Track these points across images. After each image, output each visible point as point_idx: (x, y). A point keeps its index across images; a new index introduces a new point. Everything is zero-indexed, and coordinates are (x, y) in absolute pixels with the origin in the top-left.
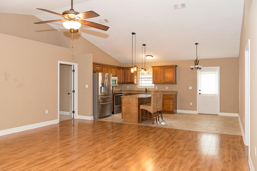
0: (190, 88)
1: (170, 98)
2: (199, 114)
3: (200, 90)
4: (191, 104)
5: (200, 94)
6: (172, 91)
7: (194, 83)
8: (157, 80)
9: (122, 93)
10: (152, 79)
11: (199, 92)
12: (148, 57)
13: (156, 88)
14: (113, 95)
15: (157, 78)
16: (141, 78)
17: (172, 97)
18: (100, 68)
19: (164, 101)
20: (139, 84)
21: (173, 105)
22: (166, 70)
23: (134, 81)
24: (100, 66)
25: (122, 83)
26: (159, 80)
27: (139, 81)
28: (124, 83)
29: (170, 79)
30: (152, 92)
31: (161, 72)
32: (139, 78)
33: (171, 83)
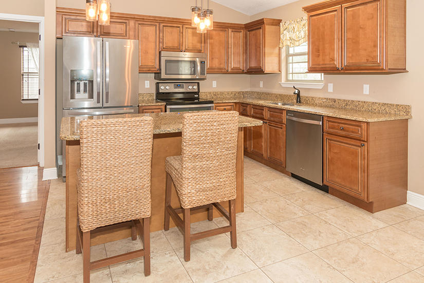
1: (354, 135)
8: (321, 58)
13: (330, 88)
14: (163, 108)
15: (321, 51)
16: (293, 55)
17: (362, 133)
18: (123, 27)
19: (329, 143)
20: (287, 74)
21: (366, 170)
22: (351, 13)
23: (264, 64)
24: (125, 21)
25: (236, 72)
26: (328, 57)
27: (287, 63)
28: (243, 73)
29: (365, 50)
30: (317, 102)
31: (332, 25)
32: (288, 55)
33: (374, 69)
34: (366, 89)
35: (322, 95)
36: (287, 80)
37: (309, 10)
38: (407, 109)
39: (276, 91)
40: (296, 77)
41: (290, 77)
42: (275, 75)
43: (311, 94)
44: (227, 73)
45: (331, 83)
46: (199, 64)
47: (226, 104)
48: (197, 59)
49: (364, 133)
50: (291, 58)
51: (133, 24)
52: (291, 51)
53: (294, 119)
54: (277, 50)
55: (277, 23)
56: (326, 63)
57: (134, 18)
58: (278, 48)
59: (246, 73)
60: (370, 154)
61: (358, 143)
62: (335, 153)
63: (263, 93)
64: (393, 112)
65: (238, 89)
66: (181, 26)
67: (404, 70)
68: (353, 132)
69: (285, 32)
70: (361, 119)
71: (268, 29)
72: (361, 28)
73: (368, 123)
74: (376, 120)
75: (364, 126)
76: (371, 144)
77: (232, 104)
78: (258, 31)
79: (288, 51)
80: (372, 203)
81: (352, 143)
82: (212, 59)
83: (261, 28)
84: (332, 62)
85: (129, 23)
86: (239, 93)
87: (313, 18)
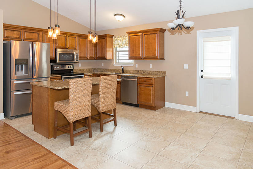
0: (186, 66)
1: (150, 83)
2: (200, 112)
3: (202, 71)
4: (187, 94)
5: (202, 77)
6: (157, 72)
7: (193, 58)
8: (134, 53)
9: (83, 74)
10: (127, 53)
11: (200, 74)
12: (117, 16)
13: (137, 66)
14: (60, 77)
15: (134, 51)
16: (119, 51)
17: (152, 82)
18: (37, 35)
19: (140, 87)
20: (116, 60)
21: (153, 95)
22: (146, 37)
23: (106, 55)
24: (37, 32)
25: (92, 58)
26: (137, 53)
27: (116, 55)
28: (94, 59)
29: (152, 51)
30: (131, 72)
31: (139, 41)
32: (116, 51)
33: (154, 58)
34: (151, 66)
35: (133, 69)
36: (116, 63)
37: (129, 33)
38: (165, 73)
39: (111, 68)
40: (120, 61)
41: (118, 62)
42: (111, 61)
43: (128, 69)
44: (87, 59)
45: (137, 64)
46: (75, 55)
47: (89, 75)
48: (75, 53)
49: (153, 82)
50: (118, 53)
51: (42, 34)
52: (118, 50)
53: (125, 79)
54: (111, 49)
55: (112, 36)
56: (137, 56)
57: (43, 31)
58: (112, 48)
59: (96, 59)
60: (155, 89)
61: (151, 86)
62: (142, 91)
63: (104, 69)
64: (160, 74)
65: (91, 68)
66: (66, 35)
67: (164, 59)
68: (149, 82)
69: (116, 41)
70: (152, 77)
71: (108, 39)
72: (150, 43)
73: (154, 78)
74: (156, 77)
75: (153, 79)
76: (155, 85)
77: (91, 75)
78: (103, 40)
79: (117, 50)
80: (155, 107)
81: (149, 86)
82: (81, 52)
83: (105, 39)
84: (139, 56)
85: (40, 33)
86: (91, 69)
87: (131, 37)
